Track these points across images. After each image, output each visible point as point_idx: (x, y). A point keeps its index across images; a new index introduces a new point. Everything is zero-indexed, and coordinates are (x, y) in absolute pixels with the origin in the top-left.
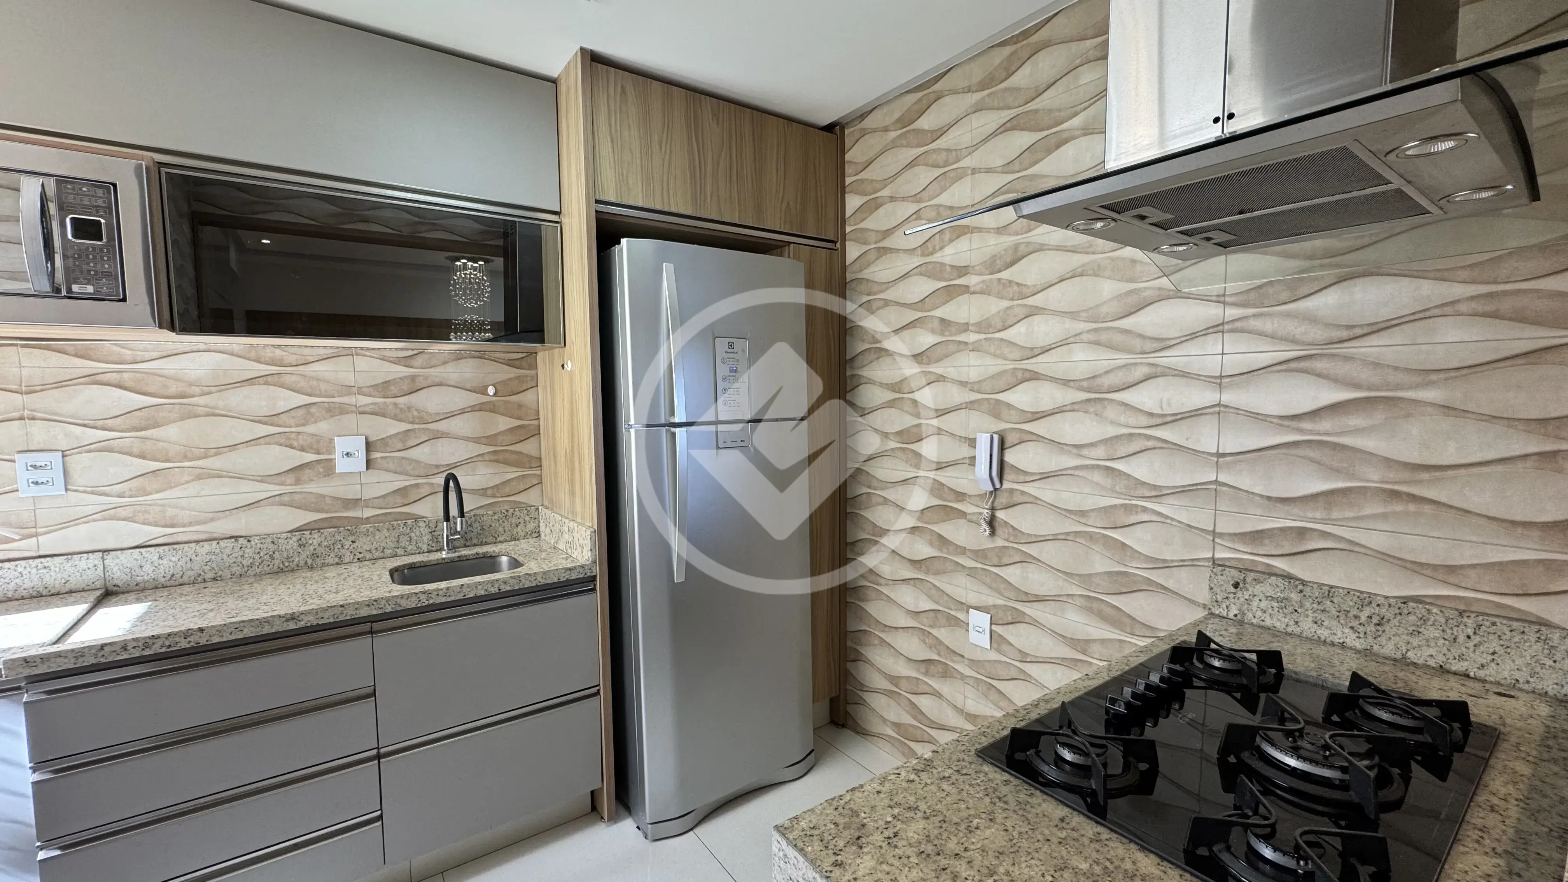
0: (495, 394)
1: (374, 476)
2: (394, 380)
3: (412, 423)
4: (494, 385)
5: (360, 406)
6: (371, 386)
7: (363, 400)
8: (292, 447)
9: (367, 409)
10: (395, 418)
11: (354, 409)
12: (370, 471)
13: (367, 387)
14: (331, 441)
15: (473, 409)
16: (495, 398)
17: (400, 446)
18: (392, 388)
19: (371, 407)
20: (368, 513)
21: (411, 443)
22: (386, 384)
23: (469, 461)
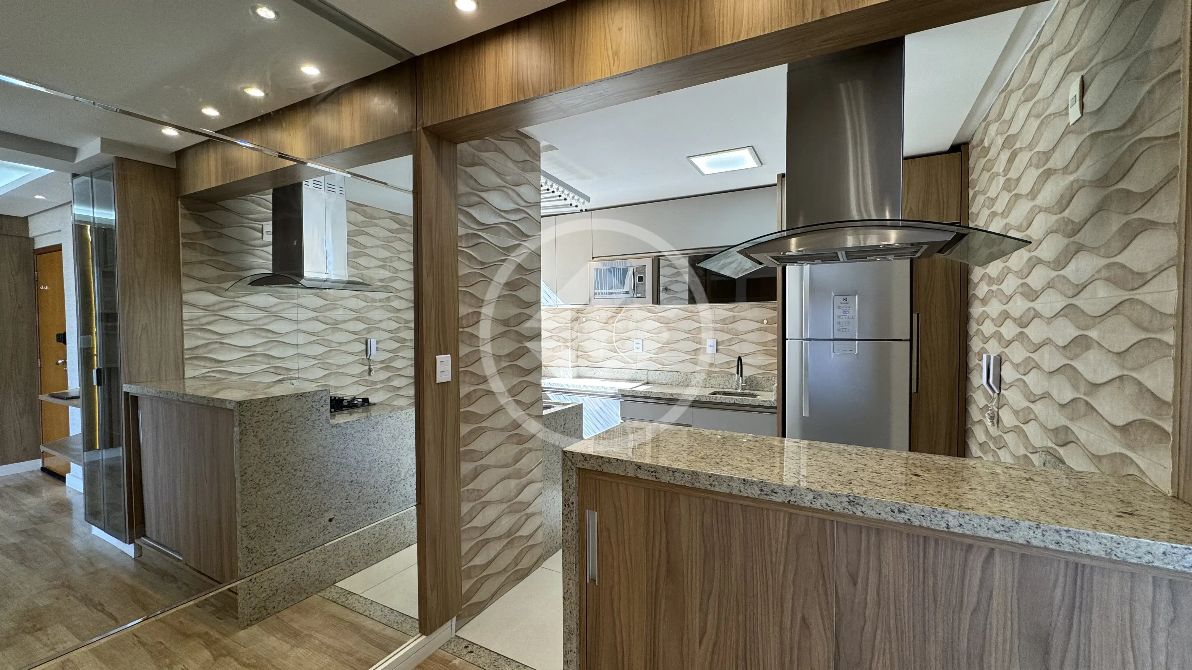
0: (767, 323)
1: (719, 355)
2: (728, 318)
3: (733, 335)
4: (766, 319)
5: (715, 328)
6: (720, 320)
7: (715, 325)
8: (693, 342)
10: (727, 333)
11: (713, 328)
12: (717, 353)
13: (718, 320)
14: (706, 341)
15: (758, 330)
16: (767, 325)
17: (728, 344)
18: (727, 321)
19: (719, 328)
20: (716, 370)
21: (732, 343)
22: (724, 319)
23: (754, 353)
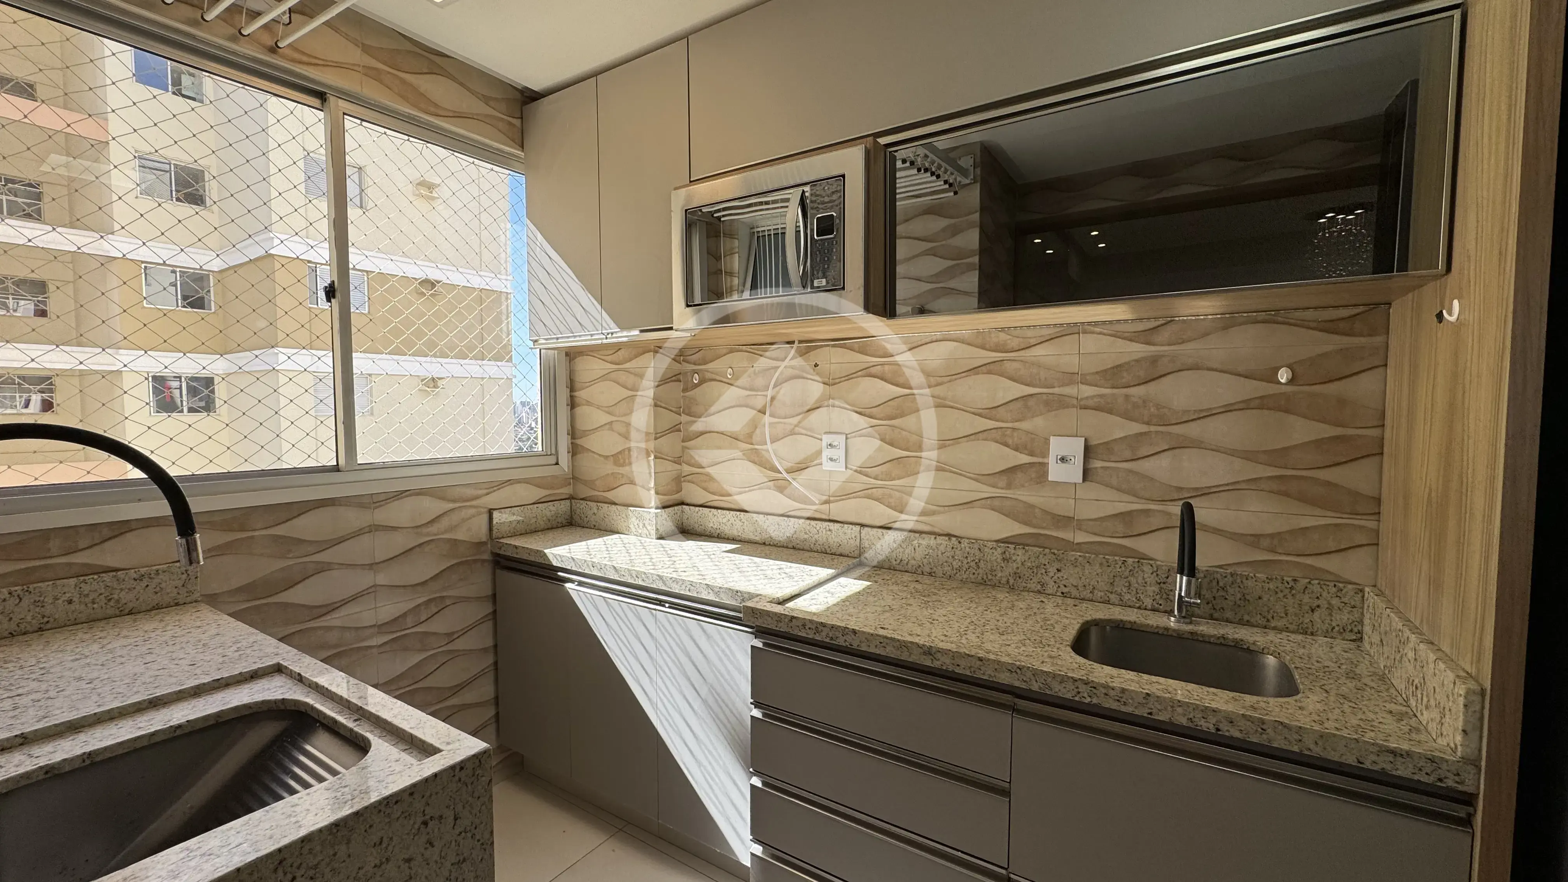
0: (1291, 382)
1: (1092, 491)
2: (1128, 363)
3: (1148, 423)
4: (1289, 366)
5: (1082, 399)
6: (1097, 373)
7: (1087, 391)
8: (1006, 445)
9: (1090, 403)
10: (1127, 416)
11: (1075, 402)
12: (1087, 483)
13: (1093, 374)
14: (1047, 441)
15: (1246, 405)
16: (1290, 389)
17: (1128, 454)
18: (1125, 374)
19: (1096, 400)
20: (1081, 537)
21: (1144, 451)
22: (1118, 369)
23: (1232, 487)
